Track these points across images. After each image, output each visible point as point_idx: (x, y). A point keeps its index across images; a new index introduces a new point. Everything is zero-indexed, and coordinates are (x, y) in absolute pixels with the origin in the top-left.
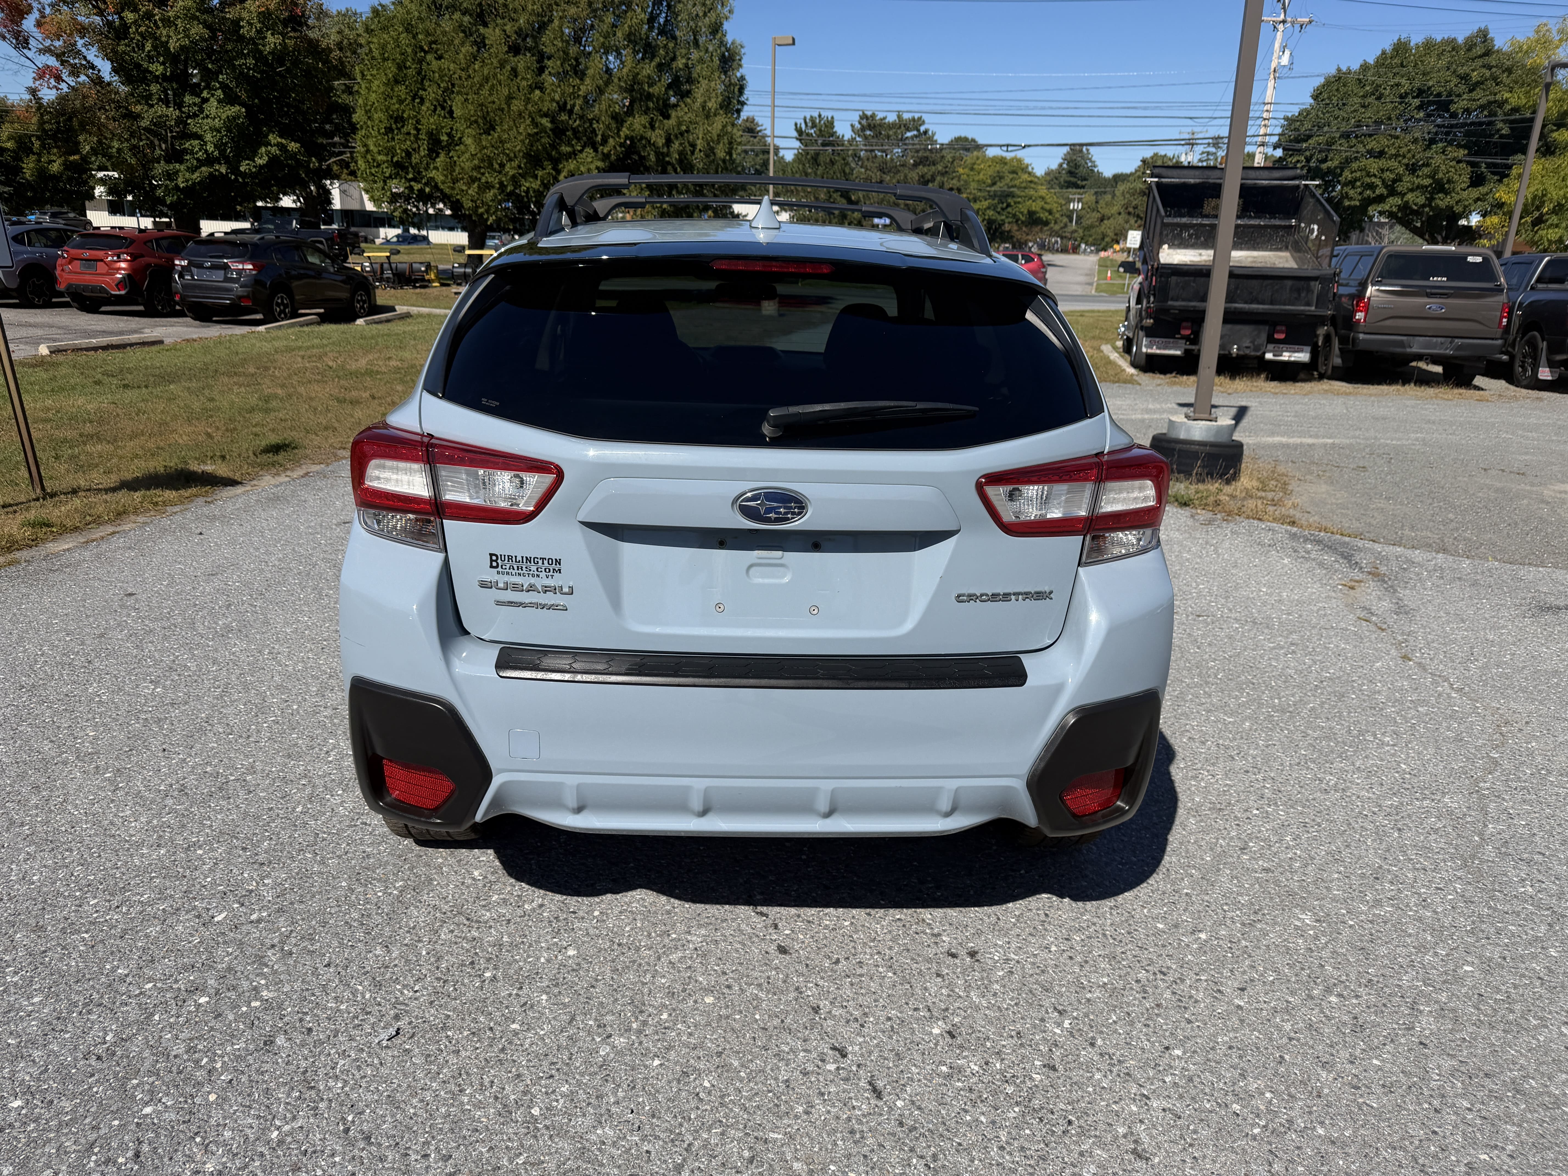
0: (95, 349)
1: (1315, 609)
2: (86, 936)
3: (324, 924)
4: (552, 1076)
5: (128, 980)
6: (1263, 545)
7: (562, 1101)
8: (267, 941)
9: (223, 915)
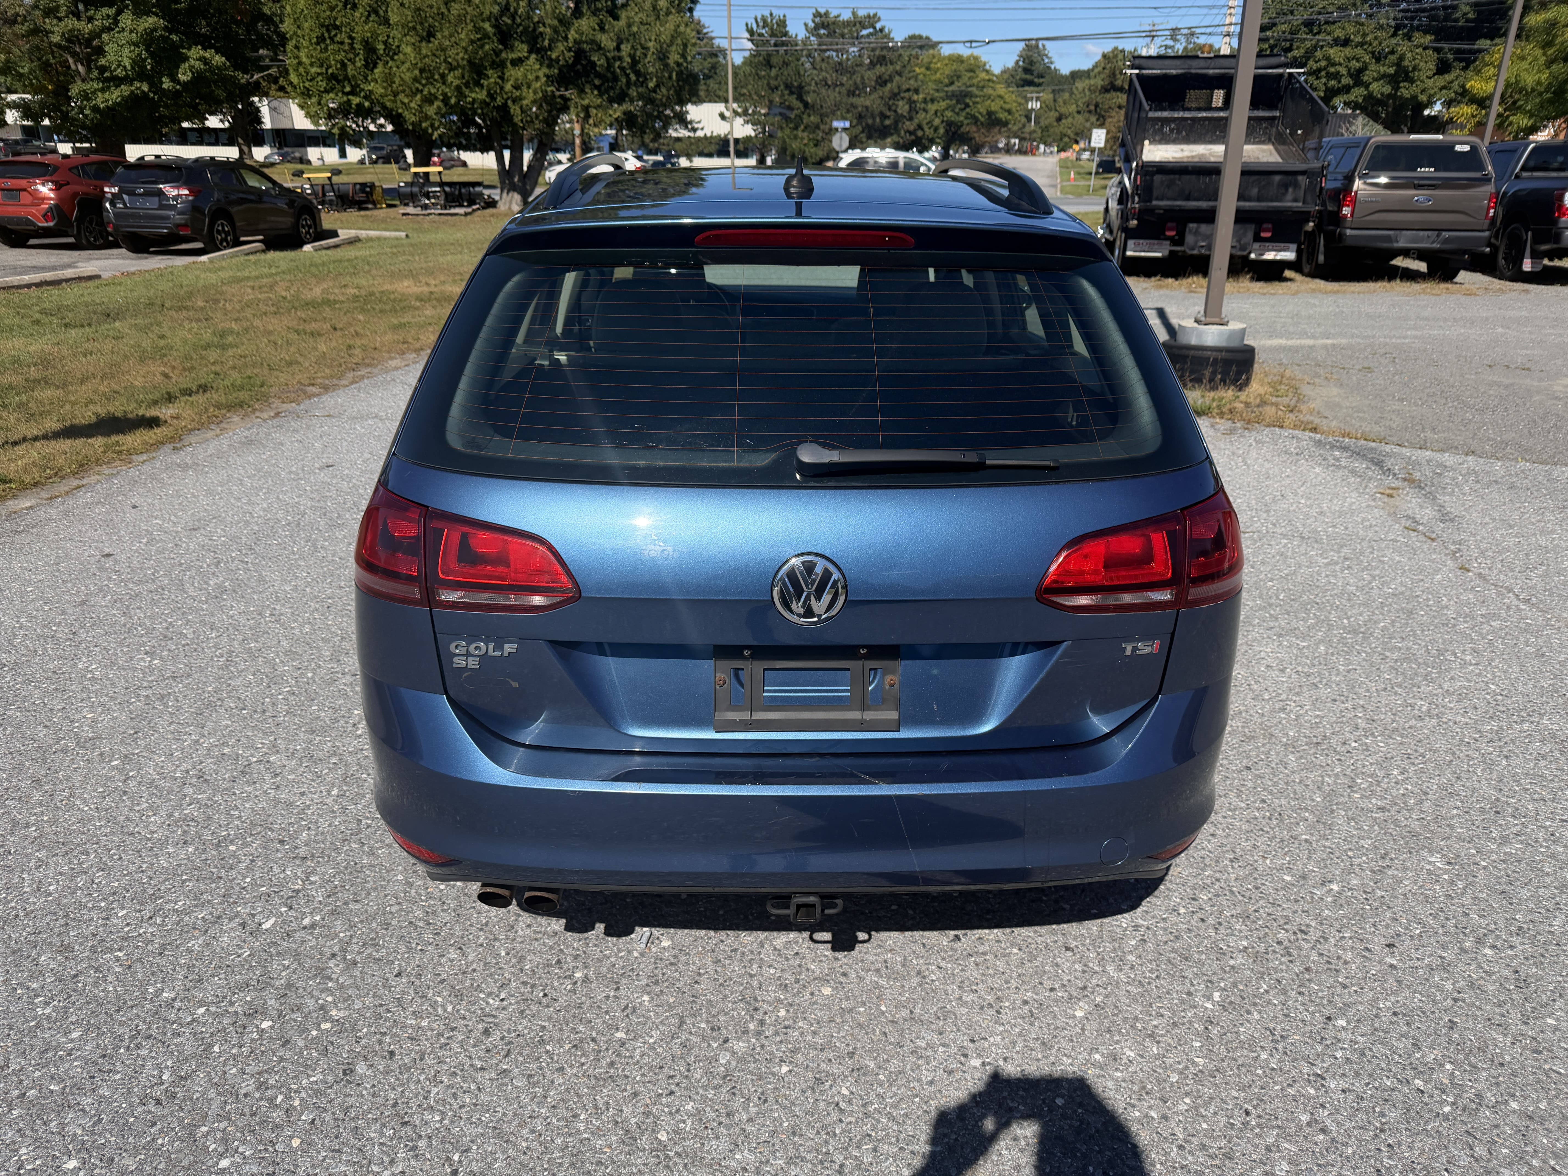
0: (29, 286)
1: (1359, 520)
2: (120, 954)
3: (387, 925)
4: (672, 1093)
5: (177, 1004)
6: (1290, 454)
7: (689, 1122)
8: (326, 949)
9: (272, 921)
